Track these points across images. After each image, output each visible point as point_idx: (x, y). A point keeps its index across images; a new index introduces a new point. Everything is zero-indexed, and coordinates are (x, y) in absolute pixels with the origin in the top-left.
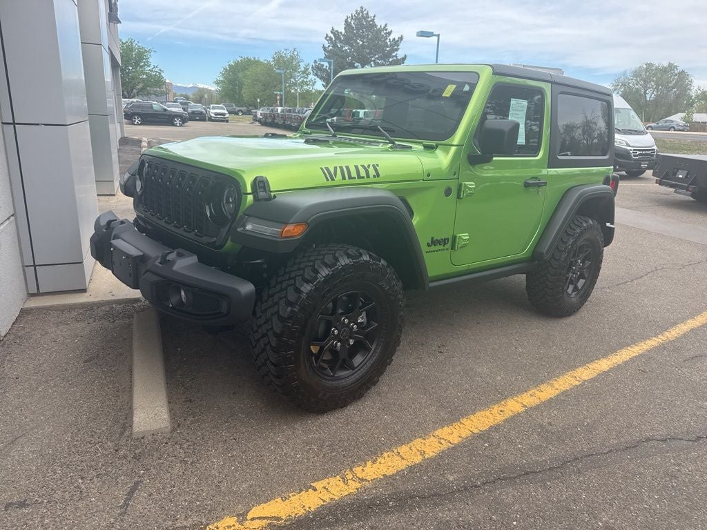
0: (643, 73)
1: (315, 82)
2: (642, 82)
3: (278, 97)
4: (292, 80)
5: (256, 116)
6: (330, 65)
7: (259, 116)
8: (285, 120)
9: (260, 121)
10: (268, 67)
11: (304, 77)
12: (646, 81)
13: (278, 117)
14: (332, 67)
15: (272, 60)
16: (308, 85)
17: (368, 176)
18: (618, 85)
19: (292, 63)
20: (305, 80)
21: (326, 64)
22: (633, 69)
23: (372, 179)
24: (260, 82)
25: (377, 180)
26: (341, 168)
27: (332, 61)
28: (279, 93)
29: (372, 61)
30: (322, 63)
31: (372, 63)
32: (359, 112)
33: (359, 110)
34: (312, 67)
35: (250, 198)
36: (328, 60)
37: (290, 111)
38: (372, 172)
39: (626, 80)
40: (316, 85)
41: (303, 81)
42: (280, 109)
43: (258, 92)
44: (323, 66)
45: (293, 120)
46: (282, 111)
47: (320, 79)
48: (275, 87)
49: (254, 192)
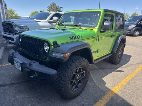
17: (80, 38)
23: (81, 39)
25: (82, 39)
26: (74, 36)
35: (53, 46)
38: (81, 37)
49: (54, 45)
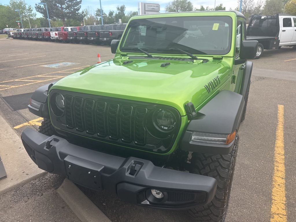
0: (176, 3)
1: (36, 15)
2: (176, 7)
3: (19, 24)
4: (23, 14)
5: (10, 34)
6: (45, 5)
7: (11, 34)
8: (28, 35)
9: (12, 37)
10: (8, 8)
11: (29, 12)
12: (177, 6)
13: (23, 34)
14: (46, 7)
15: (9, 4)
16: (32, 16)
18: (167, 9)
19: (21, 5)
20: (31, 14)
21: (42, 6)
22: (172, 2)
24: (5, 16)
27: (46, 4)
28: (18, 21)
29: (65, 3)
30: (40, 5)
31: (66, 4)
32: (68, 29)
33: (67, 27)
34: (35, 7)
36: (43, 3)
37: (28, 30)
39: (170, 6)
40: (36, 16)
41: (29, 14)
42: (22, 30)
43: (6, 21)
44: (41, 6)
45: (33, 35)
46: (24, 31)
47: (41, 13)
48: (15, 18)
